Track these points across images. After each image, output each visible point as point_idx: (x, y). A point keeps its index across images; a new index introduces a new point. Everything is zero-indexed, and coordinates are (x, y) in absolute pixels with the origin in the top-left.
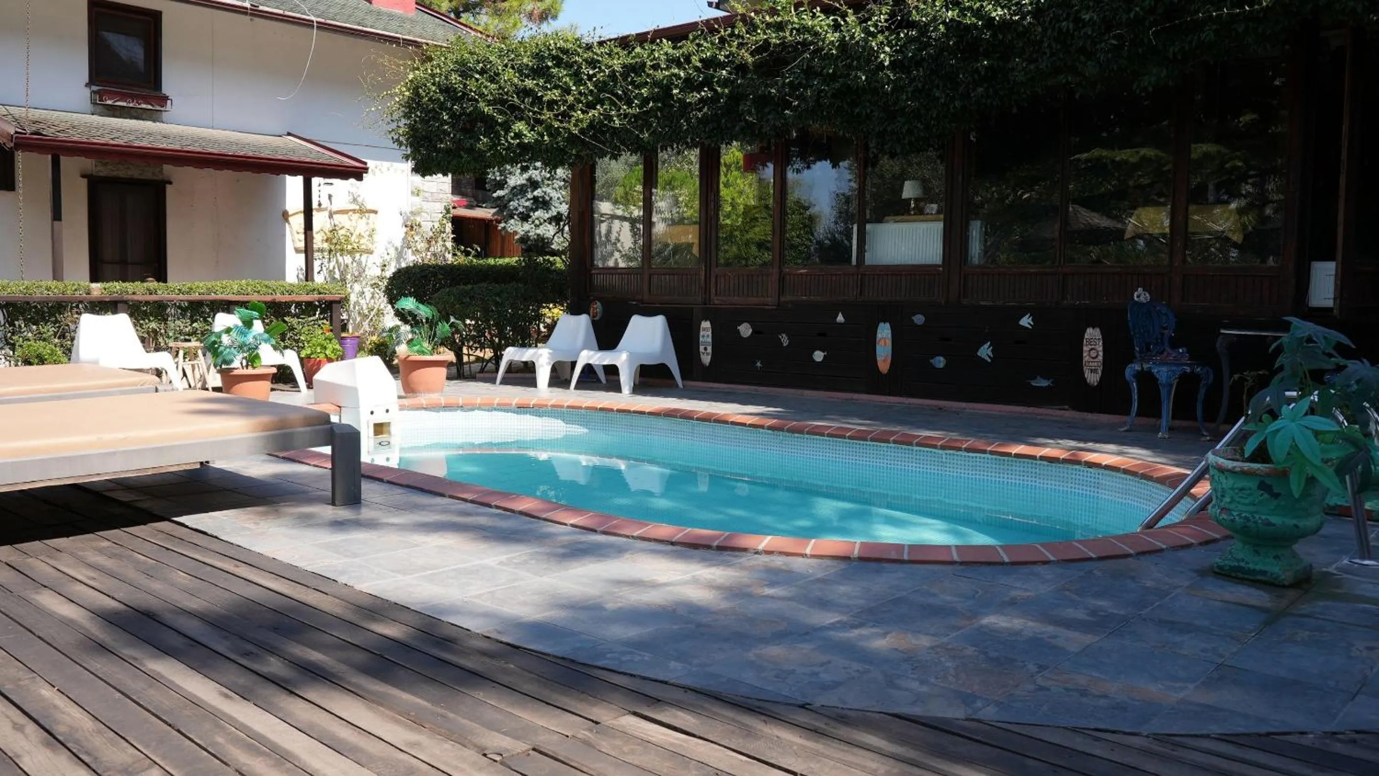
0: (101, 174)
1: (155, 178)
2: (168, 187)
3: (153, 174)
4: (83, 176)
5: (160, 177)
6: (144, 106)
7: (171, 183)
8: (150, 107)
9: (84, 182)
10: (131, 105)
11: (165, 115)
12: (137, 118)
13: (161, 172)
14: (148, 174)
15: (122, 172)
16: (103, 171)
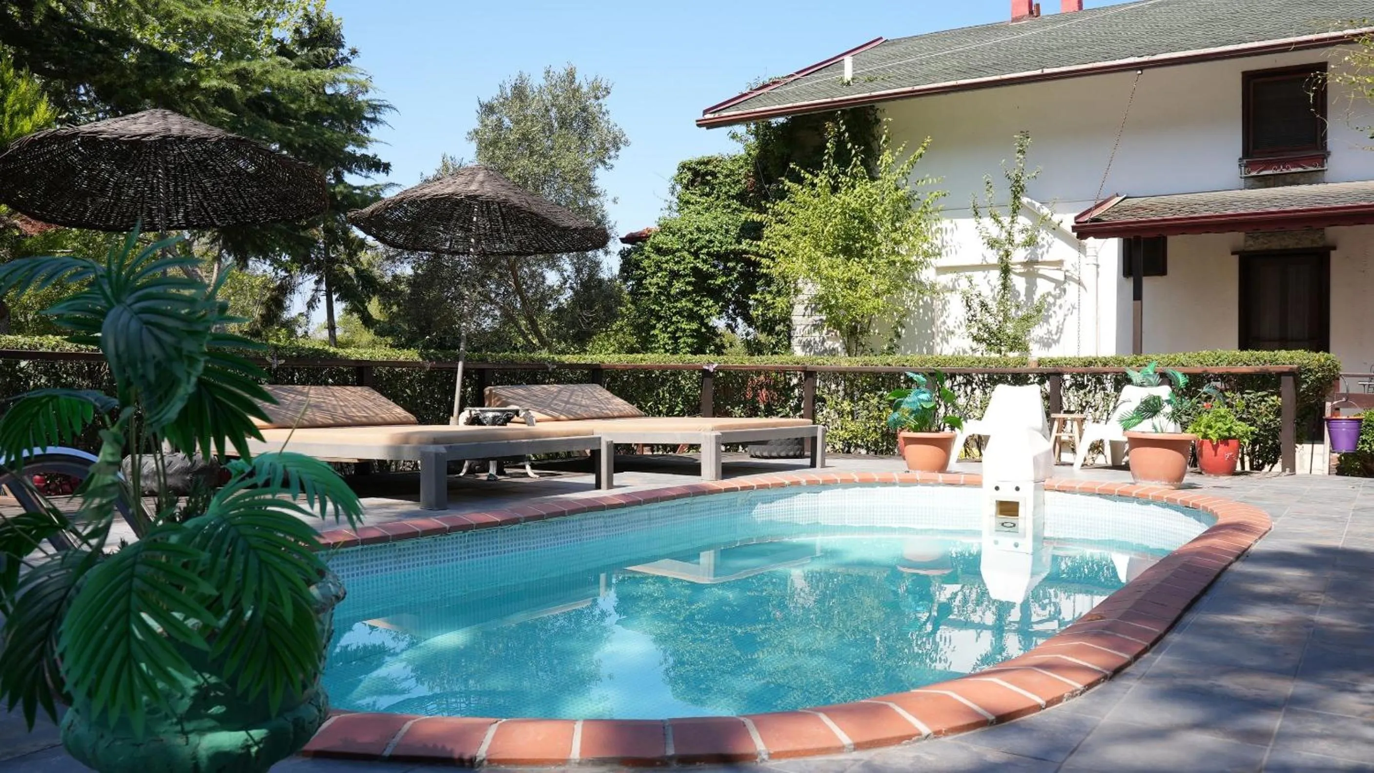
0: (1252, 249)
1: (1315, 245)
2: (1333, 253)
3: (1313, 241)
4: (1233, 253)
5: (1321, 244)
6: (1293, 170)
7: (1334, 248)
8: (1300, 169)
9: (1236, 258)
10: (1278, 172)
11: (1328, 175)
12: (1291, 184)
13: (1323, 237)
14: (1306, 242)
15: (1275, 244)
16: (1254, 245)
